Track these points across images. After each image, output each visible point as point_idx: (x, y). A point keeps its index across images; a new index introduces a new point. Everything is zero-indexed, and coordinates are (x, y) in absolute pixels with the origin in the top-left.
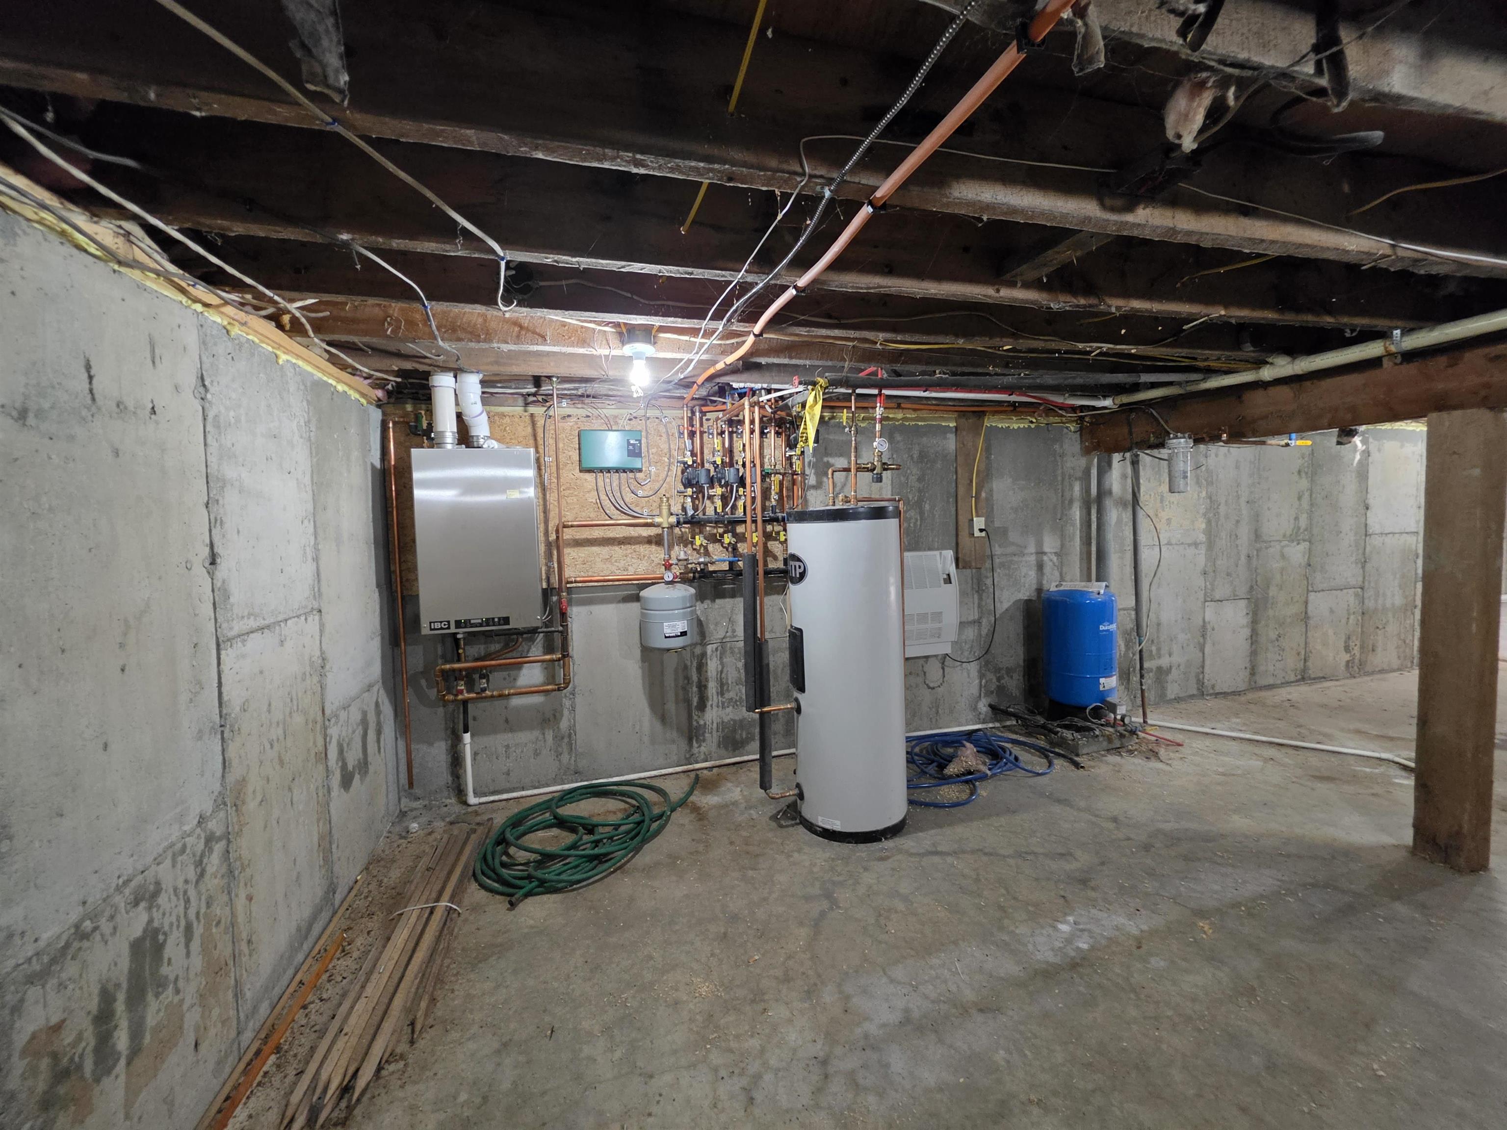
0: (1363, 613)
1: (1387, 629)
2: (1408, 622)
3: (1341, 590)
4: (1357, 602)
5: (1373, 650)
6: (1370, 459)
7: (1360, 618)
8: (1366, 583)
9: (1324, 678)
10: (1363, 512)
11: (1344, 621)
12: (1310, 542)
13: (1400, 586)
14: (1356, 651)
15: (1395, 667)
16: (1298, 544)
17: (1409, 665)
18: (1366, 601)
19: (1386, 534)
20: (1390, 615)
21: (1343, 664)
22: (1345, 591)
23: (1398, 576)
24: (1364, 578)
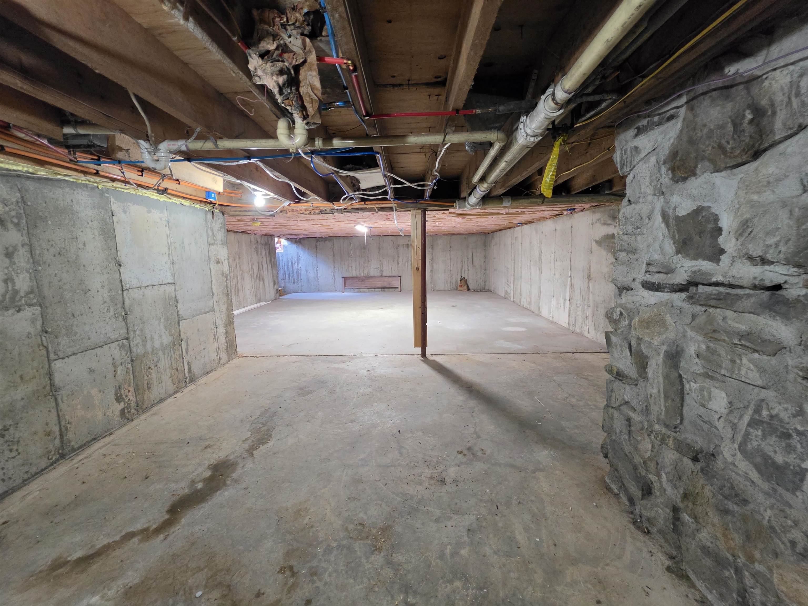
0: (132, 361)
1: (159, 365)
2: (177, 353)
3: (101, 347)
4: (124, 353)
5: (149, 388)
6: (115, 219)
7: (130, 366)
8: (131, 334)
9: (95, 439)
10: (116, 268)
11: (110, 375)
12: (41, 306)
13: (166, 328)
14: (131, 396)
15: (171, 392)
16: (19, 311)
17: (184, 384)
18: (134, 350)
19: (145, 287)
20: (160, 353)
21: (117, 413)
22: (106, 347)
23: (162, 320)
24: (128, 329)
